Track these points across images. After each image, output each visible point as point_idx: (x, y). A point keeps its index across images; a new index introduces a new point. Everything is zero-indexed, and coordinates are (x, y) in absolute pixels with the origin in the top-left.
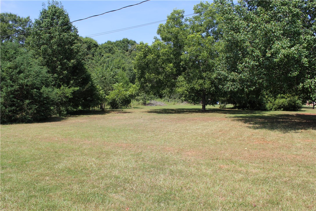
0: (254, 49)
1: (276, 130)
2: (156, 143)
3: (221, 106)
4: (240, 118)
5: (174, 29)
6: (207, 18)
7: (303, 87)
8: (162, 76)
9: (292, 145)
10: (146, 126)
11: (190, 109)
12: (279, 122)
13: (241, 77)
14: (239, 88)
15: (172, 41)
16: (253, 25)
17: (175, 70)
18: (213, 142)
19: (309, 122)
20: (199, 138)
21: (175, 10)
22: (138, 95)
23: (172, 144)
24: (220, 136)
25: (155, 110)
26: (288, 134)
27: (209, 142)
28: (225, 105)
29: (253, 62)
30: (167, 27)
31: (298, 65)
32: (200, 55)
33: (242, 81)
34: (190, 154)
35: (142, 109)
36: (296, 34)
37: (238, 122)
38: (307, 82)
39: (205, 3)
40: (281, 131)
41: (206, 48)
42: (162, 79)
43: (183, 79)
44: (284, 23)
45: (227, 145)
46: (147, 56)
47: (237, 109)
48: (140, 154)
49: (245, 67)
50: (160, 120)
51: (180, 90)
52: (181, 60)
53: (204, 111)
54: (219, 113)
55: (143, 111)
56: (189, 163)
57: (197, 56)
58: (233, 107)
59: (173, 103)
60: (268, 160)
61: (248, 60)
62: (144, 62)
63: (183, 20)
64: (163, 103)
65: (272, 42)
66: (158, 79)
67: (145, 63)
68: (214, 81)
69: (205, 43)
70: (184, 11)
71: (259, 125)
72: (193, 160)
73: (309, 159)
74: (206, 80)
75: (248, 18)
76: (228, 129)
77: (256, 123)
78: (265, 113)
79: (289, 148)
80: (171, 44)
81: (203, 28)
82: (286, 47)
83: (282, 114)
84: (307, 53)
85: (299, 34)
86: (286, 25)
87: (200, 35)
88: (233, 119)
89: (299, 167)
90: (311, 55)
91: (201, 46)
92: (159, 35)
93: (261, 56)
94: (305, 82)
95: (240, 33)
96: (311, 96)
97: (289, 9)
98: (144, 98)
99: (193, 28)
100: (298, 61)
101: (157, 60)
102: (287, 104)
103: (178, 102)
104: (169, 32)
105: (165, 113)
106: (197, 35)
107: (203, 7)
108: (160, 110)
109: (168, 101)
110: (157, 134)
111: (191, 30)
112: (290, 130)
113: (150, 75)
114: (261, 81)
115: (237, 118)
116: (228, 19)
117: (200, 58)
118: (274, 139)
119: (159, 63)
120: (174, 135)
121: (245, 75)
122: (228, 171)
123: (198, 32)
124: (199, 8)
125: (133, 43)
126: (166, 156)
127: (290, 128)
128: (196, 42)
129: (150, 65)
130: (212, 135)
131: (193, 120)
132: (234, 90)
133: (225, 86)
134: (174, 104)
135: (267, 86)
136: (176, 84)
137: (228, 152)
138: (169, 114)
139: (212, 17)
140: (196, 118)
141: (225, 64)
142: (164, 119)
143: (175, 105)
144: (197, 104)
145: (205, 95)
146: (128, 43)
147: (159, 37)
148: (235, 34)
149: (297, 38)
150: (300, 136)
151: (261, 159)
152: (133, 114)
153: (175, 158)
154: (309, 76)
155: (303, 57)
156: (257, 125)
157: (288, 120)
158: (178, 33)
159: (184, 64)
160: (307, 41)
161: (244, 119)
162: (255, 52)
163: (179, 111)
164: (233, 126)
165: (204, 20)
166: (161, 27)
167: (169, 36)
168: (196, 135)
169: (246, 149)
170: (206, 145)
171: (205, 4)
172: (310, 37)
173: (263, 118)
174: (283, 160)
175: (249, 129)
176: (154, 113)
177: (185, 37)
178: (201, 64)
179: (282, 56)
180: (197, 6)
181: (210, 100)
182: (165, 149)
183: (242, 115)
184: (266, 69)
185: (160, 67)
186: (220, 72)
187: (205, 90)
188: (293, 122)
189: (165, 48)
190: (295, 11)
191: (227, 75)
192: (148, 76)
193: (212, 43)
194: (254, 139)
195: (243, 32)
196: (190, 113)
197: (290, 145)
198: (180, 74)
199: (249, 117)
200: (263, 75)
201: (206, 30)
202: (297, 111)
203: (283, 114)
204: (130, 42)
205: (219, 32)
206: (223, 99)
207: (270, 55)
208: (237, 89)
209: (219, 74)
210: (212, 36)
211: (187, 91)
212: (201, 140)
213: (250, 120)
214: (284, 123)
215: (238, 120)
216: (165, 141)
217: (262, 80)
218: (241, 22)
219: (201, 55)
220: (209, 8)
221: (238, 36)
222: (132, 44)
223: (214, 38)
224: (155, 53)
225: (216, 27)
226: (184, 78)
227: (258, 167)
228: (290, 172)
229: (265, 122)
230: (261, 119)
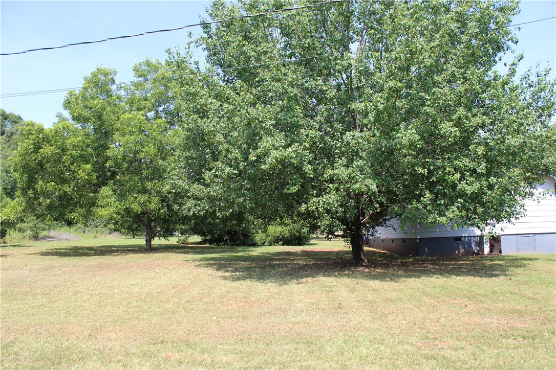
0: (231, 147)
1: (268, 281)
2: (49, 318)
3: (179, 239)
4: (210, 262)
5: (96, 102)
6: (156, 87)
7: (307, 209)
8: (70, 187)
9: (290, 306)
10: (32, 285)
11: (124, 246)
12: (273, 266)
13: (209, 192)
14: (207, 211)
15: (92, 123)
16: (229, 108)
17: (95, 175)
18: (158, 310)
19: (319, 264)
20: (134, 304)
21: (99, 67)
22: (22, 221)
23: (79, 318)
24: (172, 297)
25: (56, 249)
26: (286, 287)
27: (151, 310)
28: (187, 238)
29: (229, 168)
30: (84, 96)
31: (298, 176)
32: (142, 152)
33: (211, 199)
34: (113, 336)
35: (29, 248)
36: (295, 127)
37: (206, 268)
38: (312, 201)
39: (153, 62)
40: (275, 282)
41: (152, 139)
42: (69, 193)
43: (111, 192)
44: (277, 109)
45: (183, 313)
46: (40, 148)
47: (207, 245)
48: (11, 344)
49: (216, 176)
50: (64, 269)
51: (103, 212)
52: (107, 159)
53: (149, 249)
54: (174, 252)
55: (29, 253)
56: (109, 354)
57: (137, 152)
58: (201, 242)
59: (93, 235)
60: (250, 337)
61: (220, 166)
62: (35, 160)
63: (114, 87)
64: (73, 236)
65: (258, 138)
66: (62, 191)
67: (37, 162)
68: (166, 197)
69: (151, 129)
70: (115, 72)
71: (241, 273)
72: (117, 347)
73: (312, 328)
74: (152, 196)
75: (221, 95)
76: (188, 282)
77: (236, 270)
78: (252, 251)
79: (285, 311)
80: (90, 128)
81: (148, 104)
82: (279, 147)
83: (279, 251)
84: (310, 158)
85: (299, 127)
86: (279, 112)
87: (142, 115)
88: (199, 263)
89: (297, 344)
90: (316, 160)
91: (146, 135)
92: (68, 111)
93: (241, 159)
94: (309, 201)
95: (208, 118)
96: (319, 224)
97: (284, 88)
98: (35, 227)
99: (131, 102)
100: (298, 169)
101: (61, 157)
102: (288, 235)
103: (103, 232)
104: (86, 107)
105: (75, 255)
106: (139, 116)
107: (150, 67)
108: (66, 249)
109: (84, 232)
110: (53, 299)
111: (128, 106)
112: (290, 280)
113: (45, 185)
114: (241, 200)
115: (205, 262)
116: (189, 94)
117: (142, 155)
118: (263, 296)
119: (64, 162)
120: (88, 299)
121: (216, 190)
122: (181, 363)
123: (139, 109)
124: (143, 68)
125: (16, 120)
126: (66, 344)
127: (289, 275)
128: (135, 127)
129: (48, 165)
130: (158, 296)
131: (126, 268)
132: (199, 213)
133: (184, 207)
134: (95, 237)
135: (251, 208)
136: (97, 201)
137: (183, 327)
138: (83, 257)
139: (165, 86)
140: (133, 264)
141: (184, 168)
142: (72, 268)
143: (96, 239)
144: (137, 235)
145: (150, 221)
146: (6, 119)
147: (67, 114)
148: (199, 120)
149: (296, 133)
150: (303, 290)
151: (237, 336)
152: (8, 258)
153: (84, 346)
154: (315, 192)
155: (305, 163)
156: (238, 273)
157: (288, 262)
158: (104, 109)
159: (112, 166)
160: (310, 138)
161: (217, 262)
162: (232, 152)
163: (103, 250)
164: (198, 277)
165: (151, 90)
166: (71, 96)
167: (86, 113)
168: (128, 298)
169: (215, 318)
170: (145, 316)
171: (154, 64)
172: (314, 133)
173: (249, 261)
174: (273, 335)
175: (223, 282)
176: (53, 255)
177: (116, 118)
178: (144, 166)
179: (274, 160)
180: (140, 64)
181: (159, 229)
182: (65, 330)
183: (214, 256)
184: (250, 180)
185: (66, 170)
186: (176, 182)
187: (150, 213)
188: (296, 265)
189: (76, 136)
190: (291, 92)
191: (187, 187)
192: (41, 186)
193: (164, 130)
194: (231, 300)
195: (212, 117)
196: (123, 254)
197: (287, 307)
198: (105, 184)
199: (226, 259)
200: (246, 189)
201: (155, 106)
202: (305, 244)
203: (282, 251)
204: (10, 117)
205: (177, 112)
206: (183, 227)
207: (254, 158)
208: (204, 211)
209: (174, 186)
210: (164, 119)
211: (118, 213)
212: (138, 307)
213: (227, 264)
214: (282, 268)
215: (206, 266)
216: (67, 312)
217: (243, 198)
218: (210, 100)
219: (144, 150)
220: (161, 71)
221: (205, 123)
222: (12, 122)
223: (166, 122)
224: (58, 144)
225: (172, 104)
226: (113, 190)
227: (232, 352)
228: (282, 354)
229: (251, 268)
230: (244, 261)
